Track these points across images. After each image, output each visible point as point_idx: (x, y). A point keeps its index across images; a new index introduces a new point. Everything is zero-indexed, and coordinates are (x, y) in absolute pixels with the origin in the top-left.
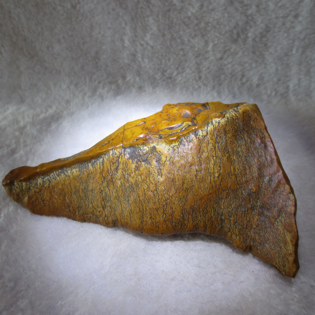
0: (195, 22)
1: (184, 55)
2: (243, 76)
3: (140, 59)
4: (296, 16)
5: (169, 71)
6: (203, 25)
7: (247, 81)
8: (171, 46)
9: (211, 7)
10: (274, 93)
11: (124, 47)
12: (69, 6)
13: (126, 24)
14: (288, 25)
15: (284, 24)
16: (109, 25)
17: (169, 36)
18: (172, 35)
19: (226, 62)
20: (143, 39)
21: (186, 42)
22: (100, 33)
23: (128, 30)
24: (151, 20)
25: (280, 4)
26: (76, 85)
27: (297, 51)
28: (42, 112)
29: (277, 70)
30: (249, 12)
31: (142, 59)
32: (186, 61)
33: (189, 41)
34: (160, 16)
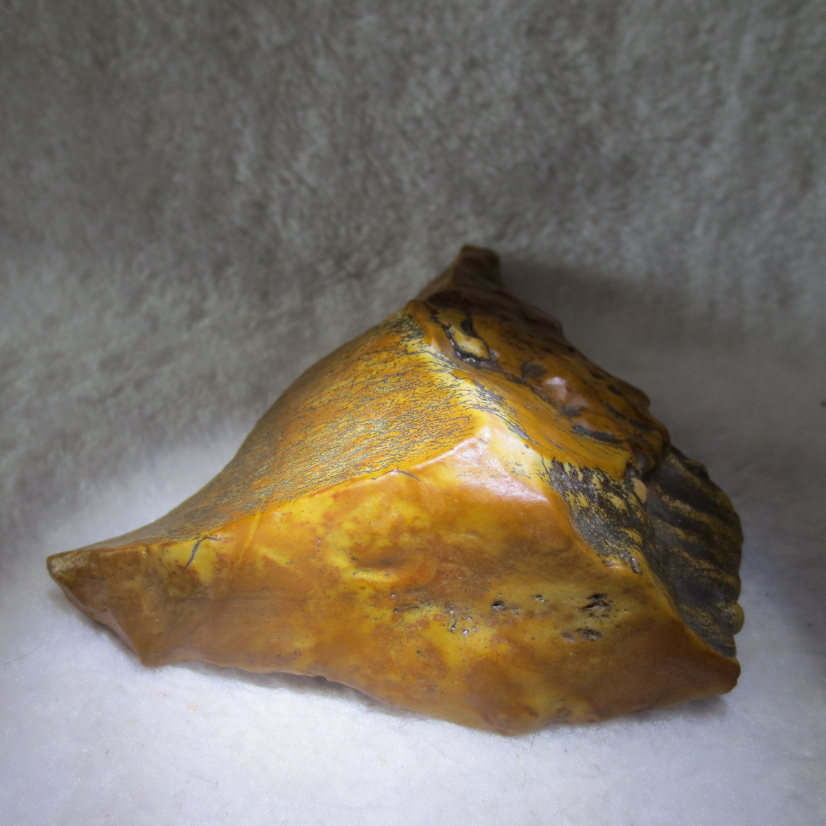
0: (435, 133)
1: (400, 220)
3: (277, 220)
4: (706, 140)
5: (355, 258)
6: (453, 144)
8: (365, 192)
9: (479, 98)
11: (234, 182)
12: (87, 59)
13: (244, 121)
14: (684, 160)
15: (673, 157)
16: (198, 121)
17: (358, 166)
18: (369, 163)
20: (288, 167)
21: (407, 187)
23: (249, 139)
24: (312, 119)
25: (664, 105)
26: (85, 277)
30: (584, 119)
31: (285, 218)
32: (404, 236)
33: (414, 184)
34: (338, 111)
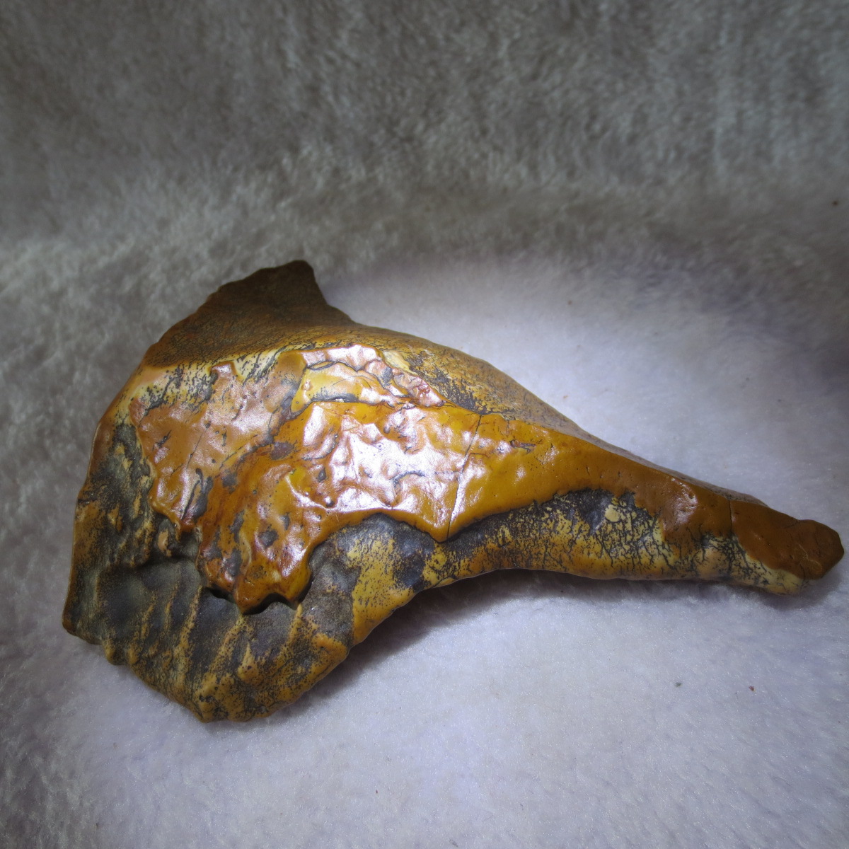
1: (440, 77)
2: (593, 117)
3: (330, 99)
5: (403, 123)
7: (604, 130)
8: (404, 56)
10: (673, 155)
11: (286, 71)
13: (285, 10)
16: (243, 17)
17: (395, 32)
18: (404, 28)
19: (546, 86)
20: (332, 47)
21: (442, 43)
22: (222, 39)
23: (292, 26)
27: (730, 40)
28: (103, 252)
29: (680, 93)
31: (336, 96)
32: (445, 92)
33: (448, 39)
